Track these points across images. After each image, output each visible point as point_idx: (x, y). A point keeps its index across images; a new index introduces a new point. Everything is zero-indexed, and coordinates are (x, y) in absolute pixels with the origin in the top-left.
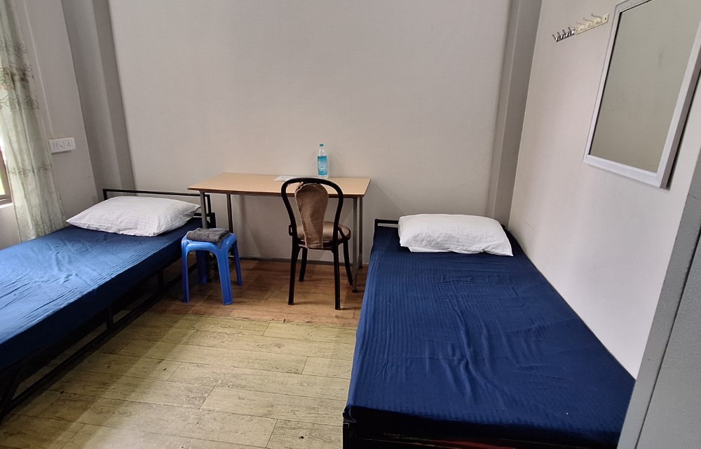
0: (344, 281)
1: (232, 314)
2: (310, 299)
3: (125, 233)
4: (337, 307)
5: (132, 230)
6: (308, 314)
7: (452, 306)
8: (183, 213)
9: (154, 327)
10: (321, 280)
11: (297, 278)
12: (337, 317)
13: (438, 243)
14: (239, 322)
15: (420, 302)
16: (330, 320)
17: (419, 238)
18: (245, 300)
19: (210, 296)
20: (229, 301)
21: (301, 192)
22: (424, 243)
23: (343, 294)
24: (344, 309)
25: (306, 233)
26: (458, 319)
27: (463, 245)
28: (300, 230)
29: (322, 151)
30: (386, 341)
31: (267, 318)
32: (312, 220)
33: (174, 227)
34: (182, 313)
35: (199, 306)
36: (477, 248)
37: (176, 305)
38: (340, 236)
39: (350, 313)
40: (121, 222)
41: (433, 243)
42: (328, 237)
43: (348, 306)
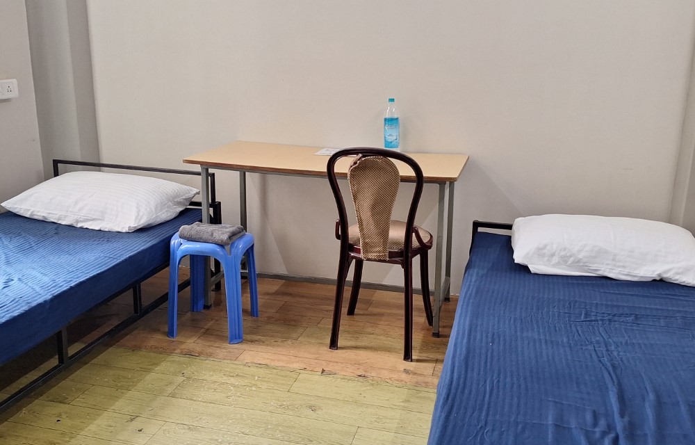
0: (419, 319)
1: (242, 357)
2: (364, 341)
3: (86, 225)
4: (408, 356)
5: (96, 222)
6: (360, 364)
7: (598, 357)
8: (173, 199)
9: (124, 369)
10: (381, 315)
11: (345, 310)
12: (406, 371)
13: (579, 261)
14: (253, 370)
15: (544, 346)
16: (395, 376)
17: (546, 251)
18: (263, 338)
19: (208, 330)
20: (237, 338)
21: (357, 170)
22: (555, 260)
23: (417, 338)
24: (418, 361)
25: (363, 235)
26: (606, 375)
27: (624, 267)
28: (354, 231)
29: (391, 110)
30: (484, 397)
31: (296, 366)
32: (373, 215)
33: (159, 220)
34: (166, 352)
35: (192, 343)
36: (648, 272)
37: (157, 339)
38: (415, 243)
39: (427, 368)
40: (80, 209)
41: (572, 259)
42: (396, 243)
43: (424, 356)
